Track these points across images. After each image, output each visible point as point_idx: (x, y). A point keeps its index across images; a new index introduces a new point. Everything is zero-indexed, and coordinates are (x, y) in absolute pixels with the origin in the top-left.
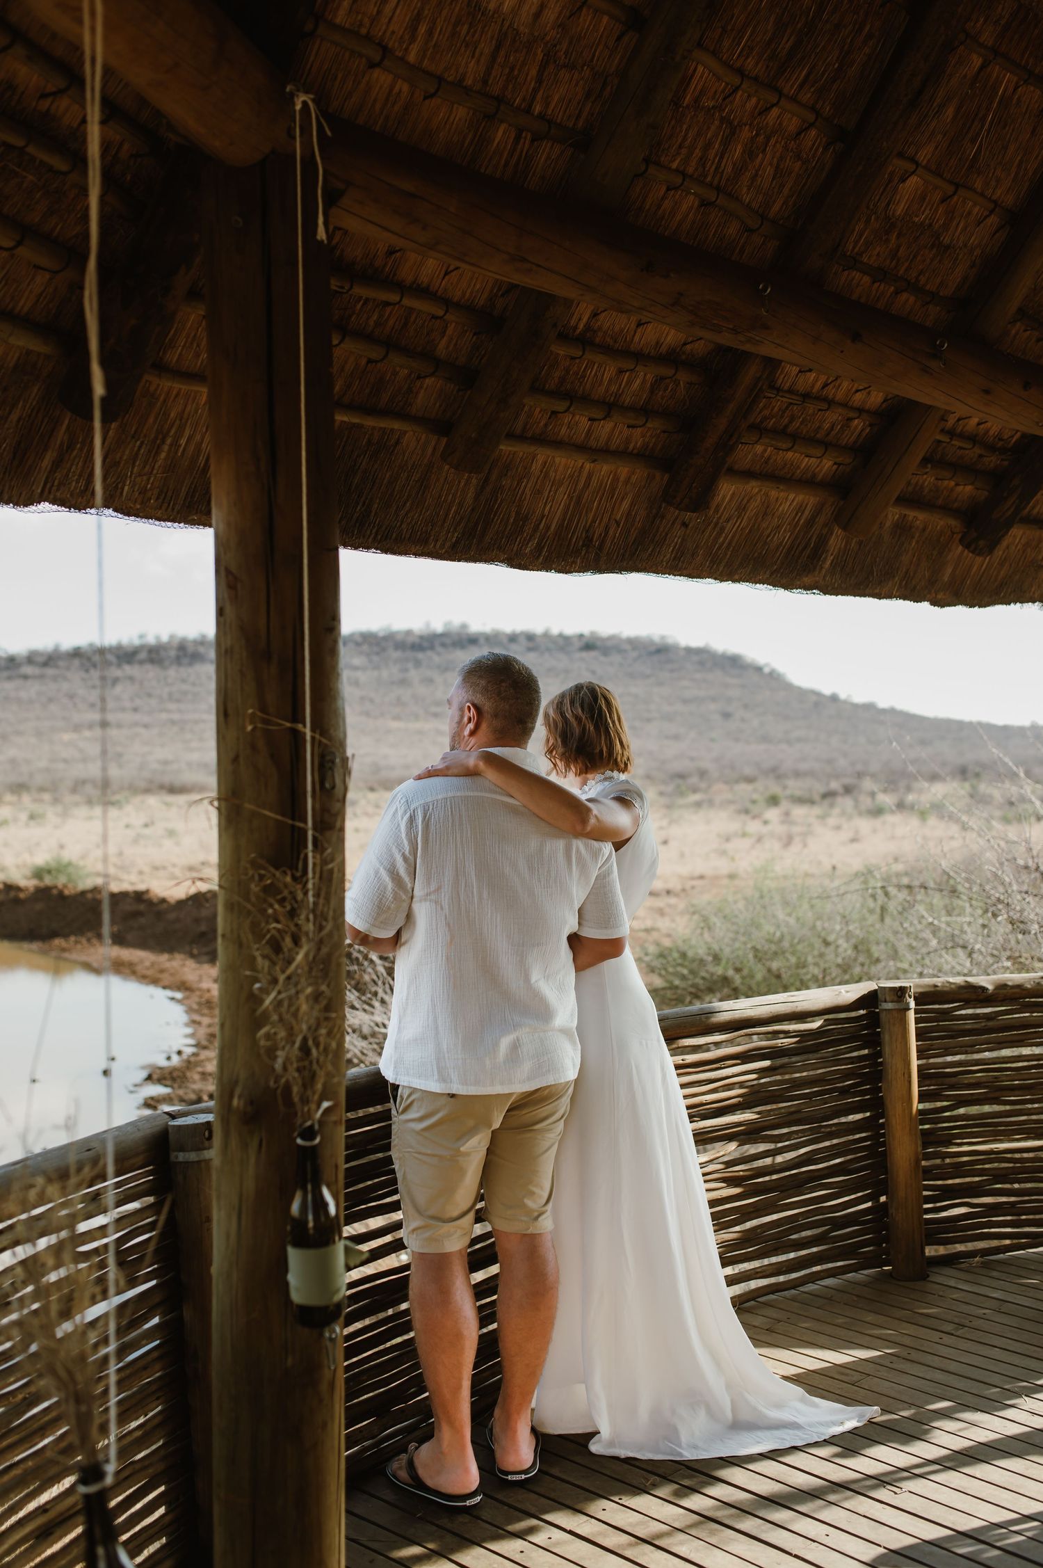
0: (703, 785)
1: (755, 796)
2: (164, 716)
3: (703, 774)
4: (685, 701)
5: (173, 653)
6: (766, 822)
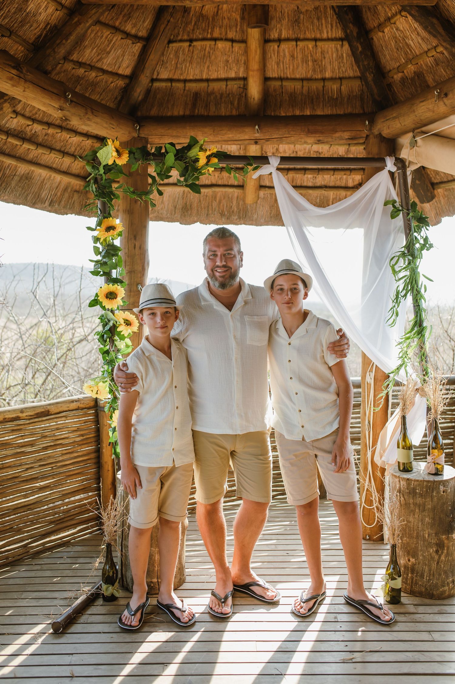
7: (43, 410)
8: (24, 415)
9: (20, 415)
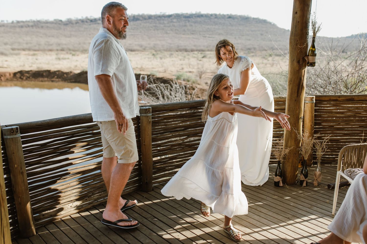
0: (254, 51)
1: (267, 54)
2: (130, 33)
3: (255, 49)
4: (252, 31)
5: (132, 18)
6: (268, 60)
7: (351, 98)
8: (340, 99)
9: (338, 99)
